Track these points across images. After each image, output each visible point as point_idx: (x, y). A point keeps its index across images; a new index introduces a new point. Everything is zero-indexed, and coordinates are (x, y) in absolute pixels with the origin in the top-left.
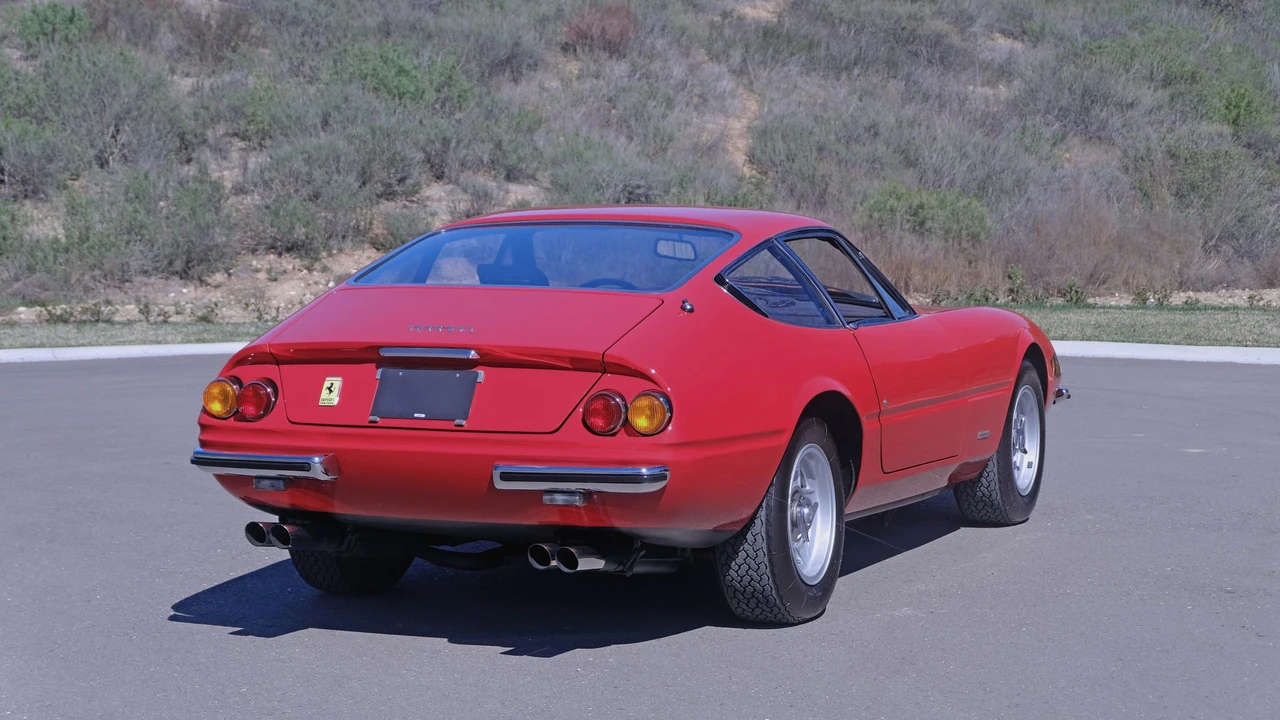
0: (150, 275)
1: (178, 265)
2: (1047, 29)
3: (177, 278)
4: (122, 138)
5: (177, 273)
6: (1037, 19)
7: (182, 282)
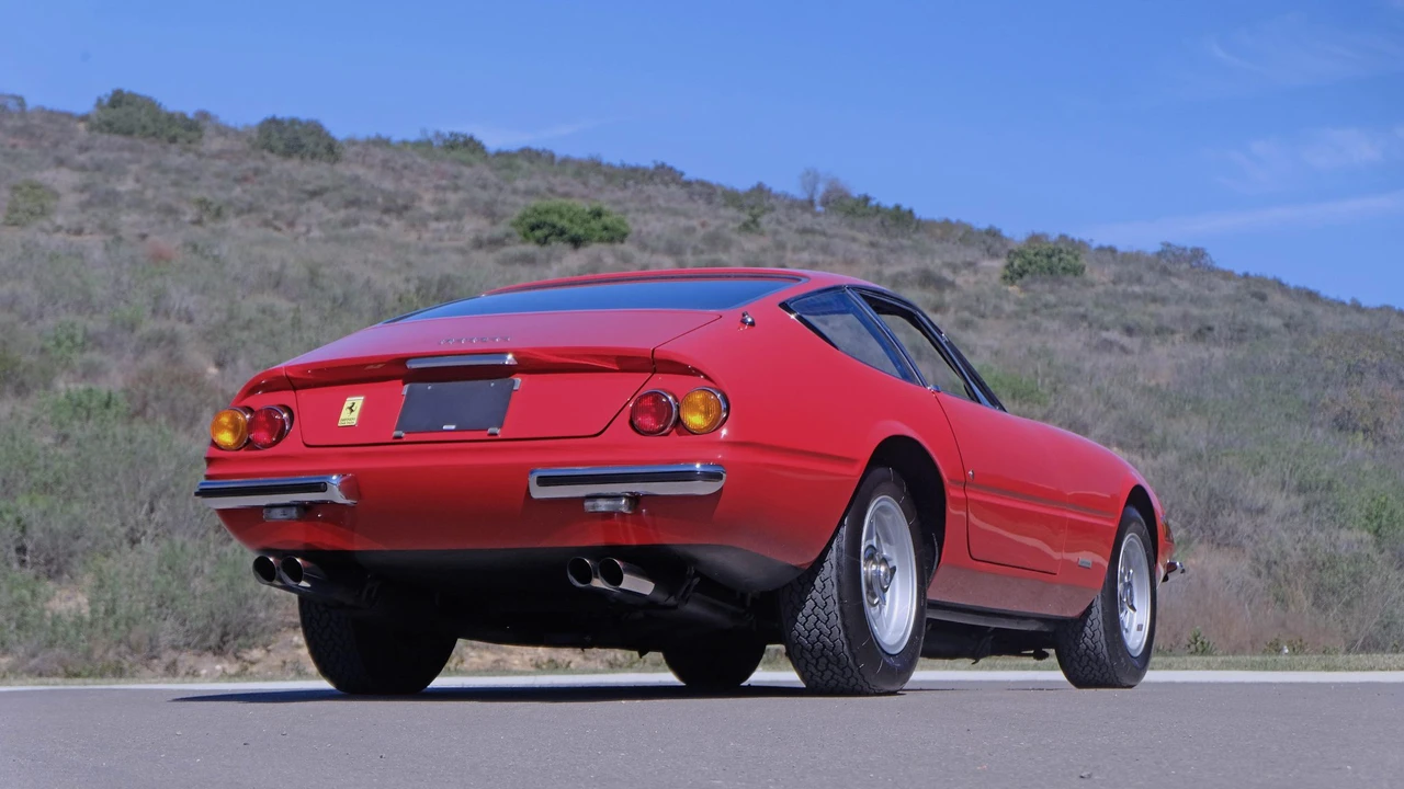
0: (182, 651)
1: (213, 639)
2: (1169, 440)
3: (210, 654)
4: (157, 516)
5: (210, 648)
6: (1158, 432)
7: (215, 658)
